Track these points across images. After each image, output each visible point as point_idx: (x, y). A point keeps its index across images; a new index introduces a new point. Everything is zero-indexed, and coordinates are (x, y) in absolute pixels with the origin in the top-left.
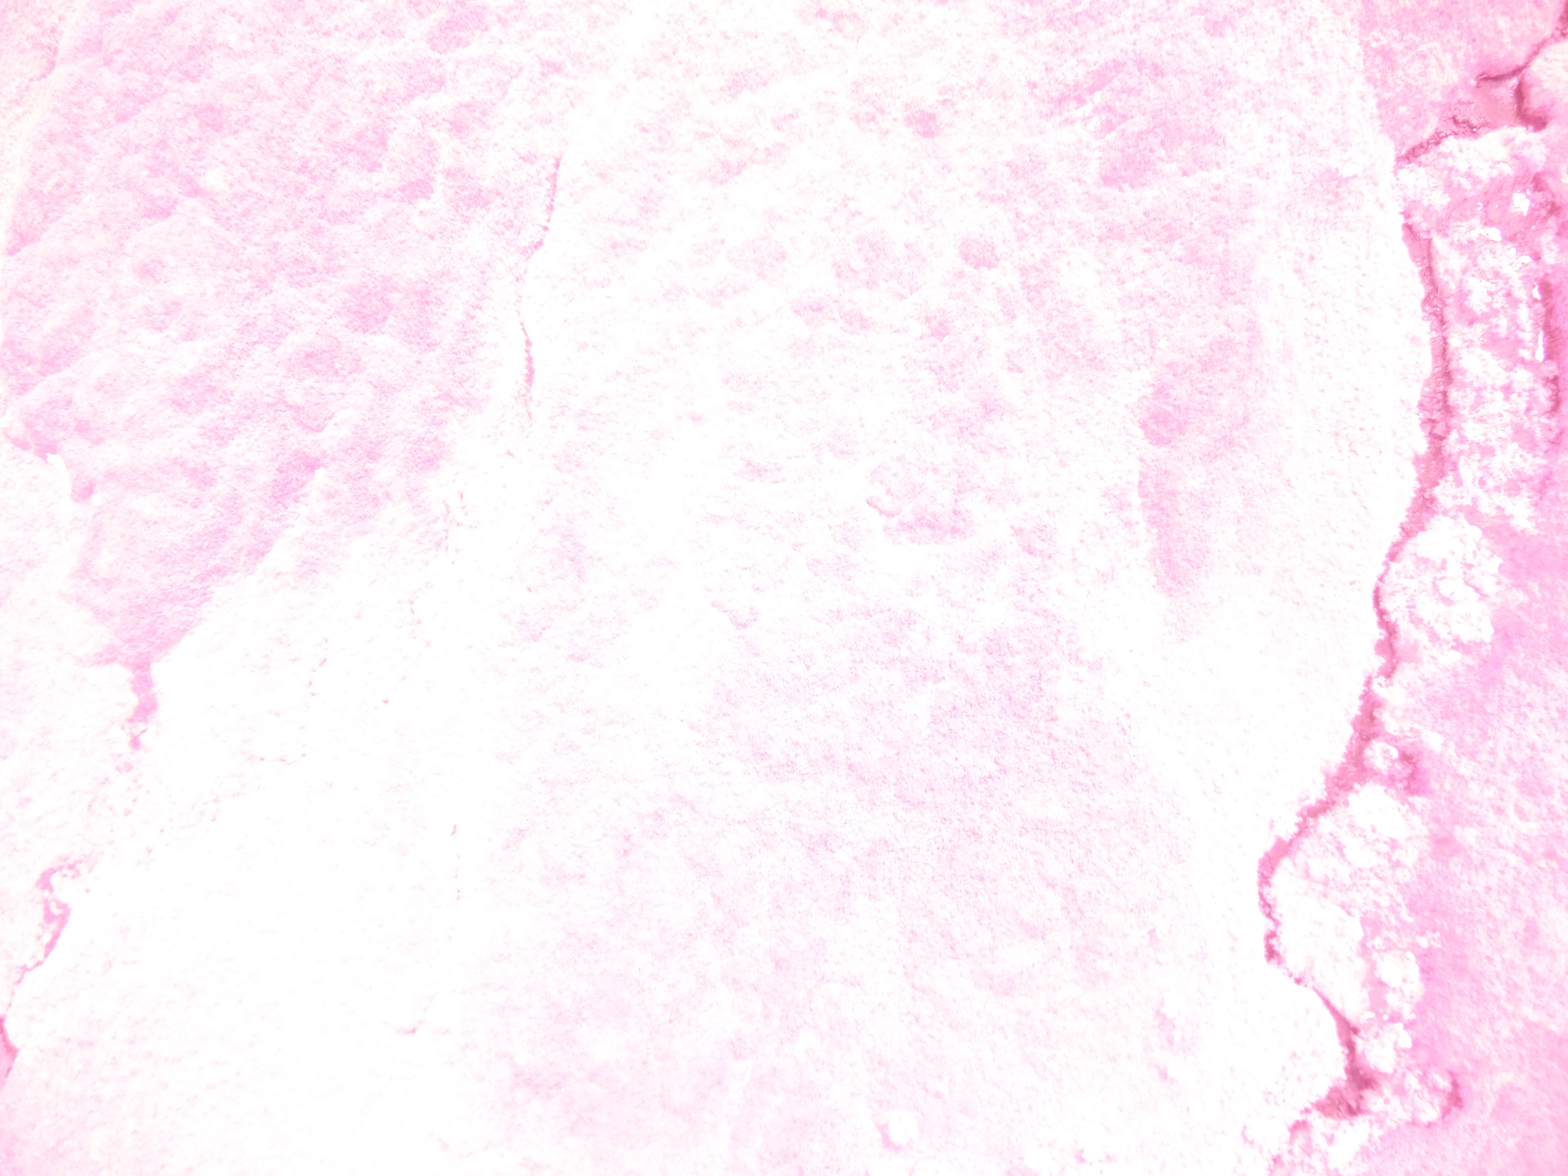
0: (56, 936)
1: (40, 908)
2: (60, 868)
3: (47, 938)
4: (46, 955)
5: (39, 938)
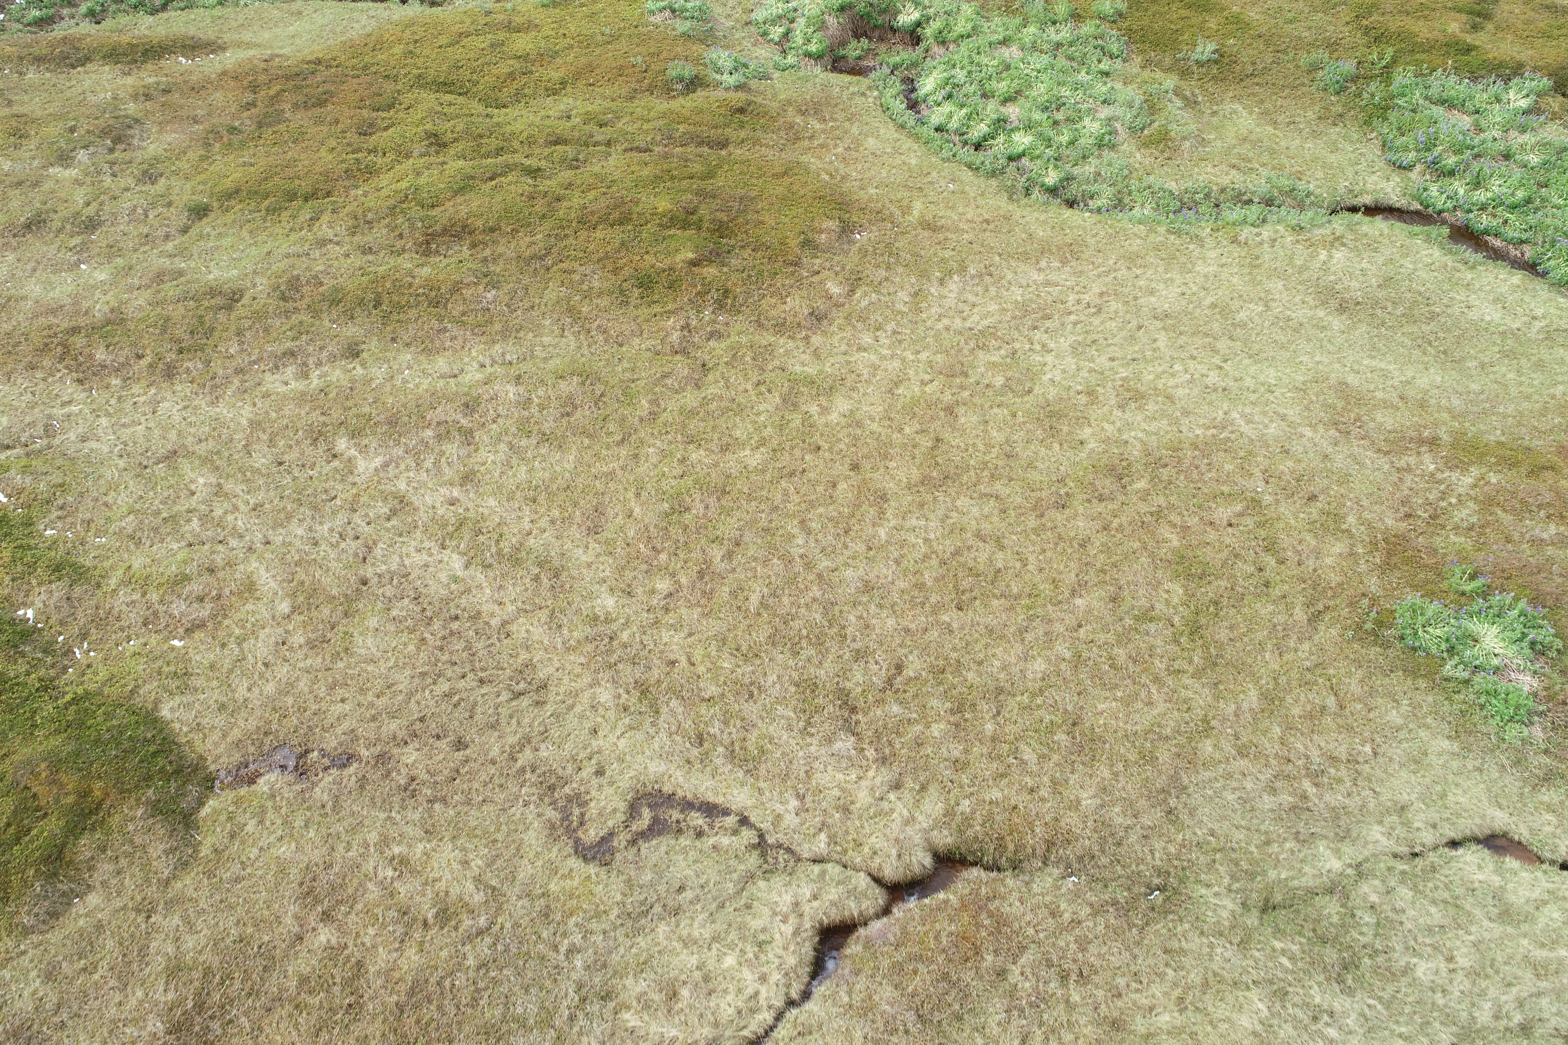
0: (688, 805)
1: (644, 846)
2: (570, 832)
3: (697, 819)
4: (726, 812)
5: (700, 834)
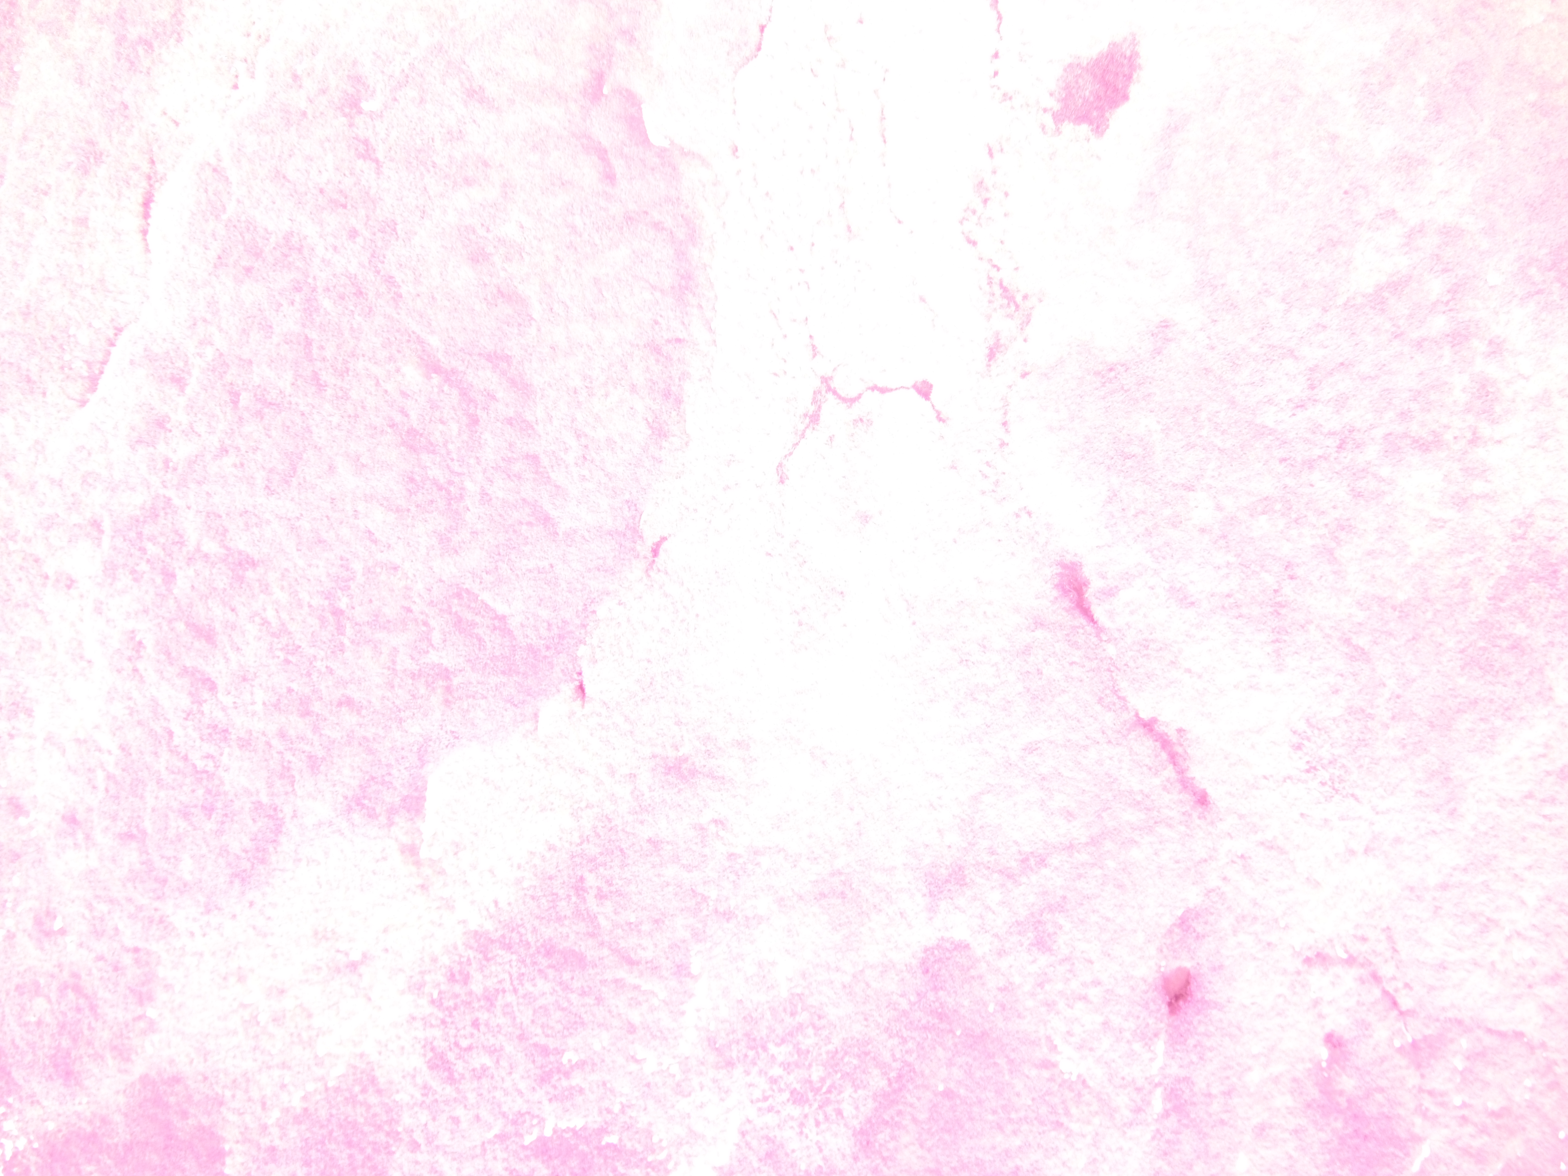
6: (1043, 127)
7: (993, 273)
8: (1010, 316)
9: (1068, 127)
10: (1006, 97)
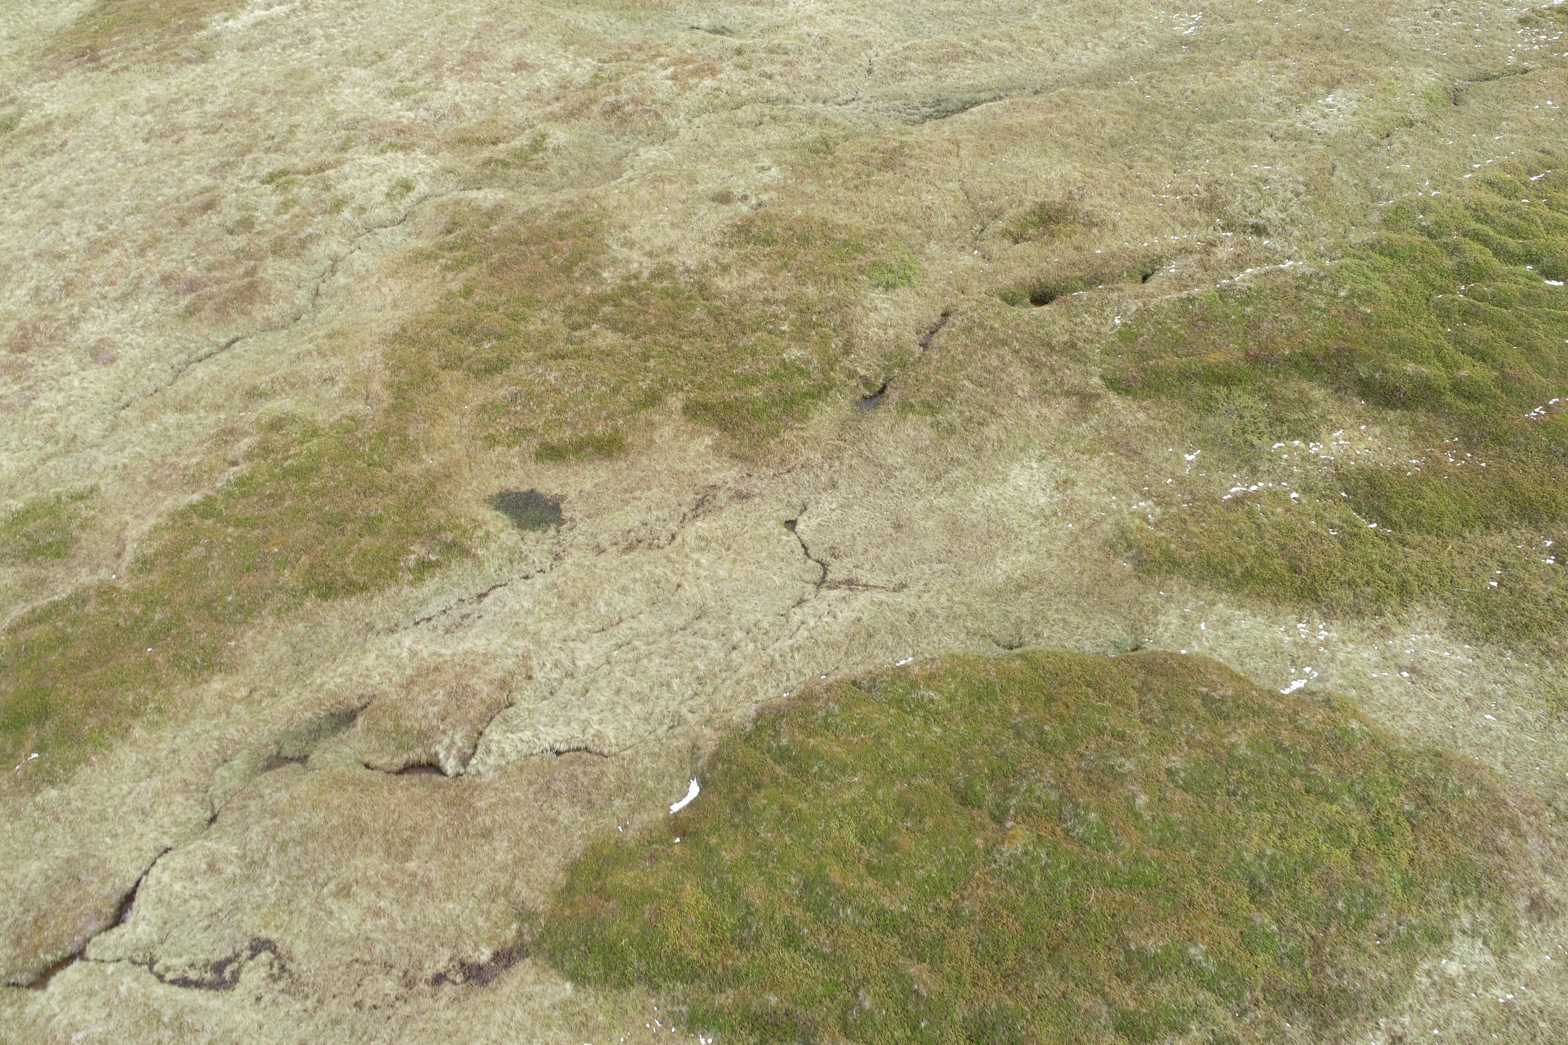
6: (571, 529)
7: (690, 515)
8: (714, 497)
9: (566, 515)
10: (557, 557)
